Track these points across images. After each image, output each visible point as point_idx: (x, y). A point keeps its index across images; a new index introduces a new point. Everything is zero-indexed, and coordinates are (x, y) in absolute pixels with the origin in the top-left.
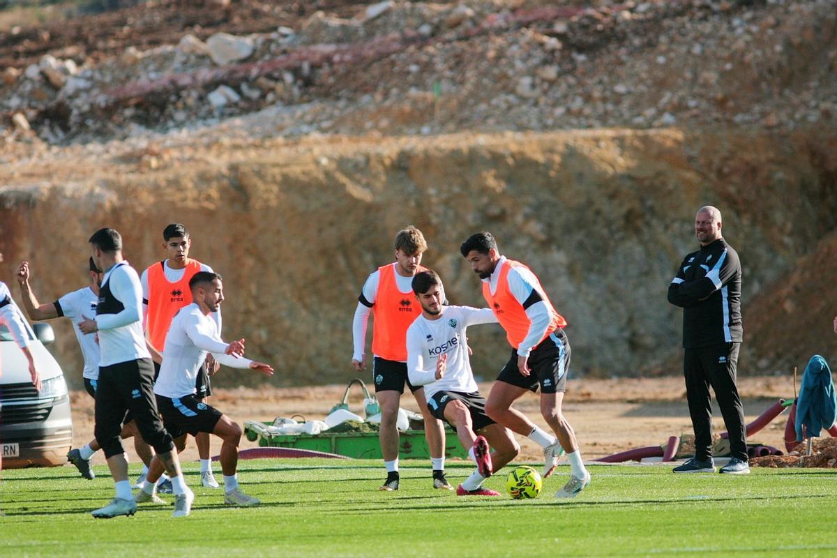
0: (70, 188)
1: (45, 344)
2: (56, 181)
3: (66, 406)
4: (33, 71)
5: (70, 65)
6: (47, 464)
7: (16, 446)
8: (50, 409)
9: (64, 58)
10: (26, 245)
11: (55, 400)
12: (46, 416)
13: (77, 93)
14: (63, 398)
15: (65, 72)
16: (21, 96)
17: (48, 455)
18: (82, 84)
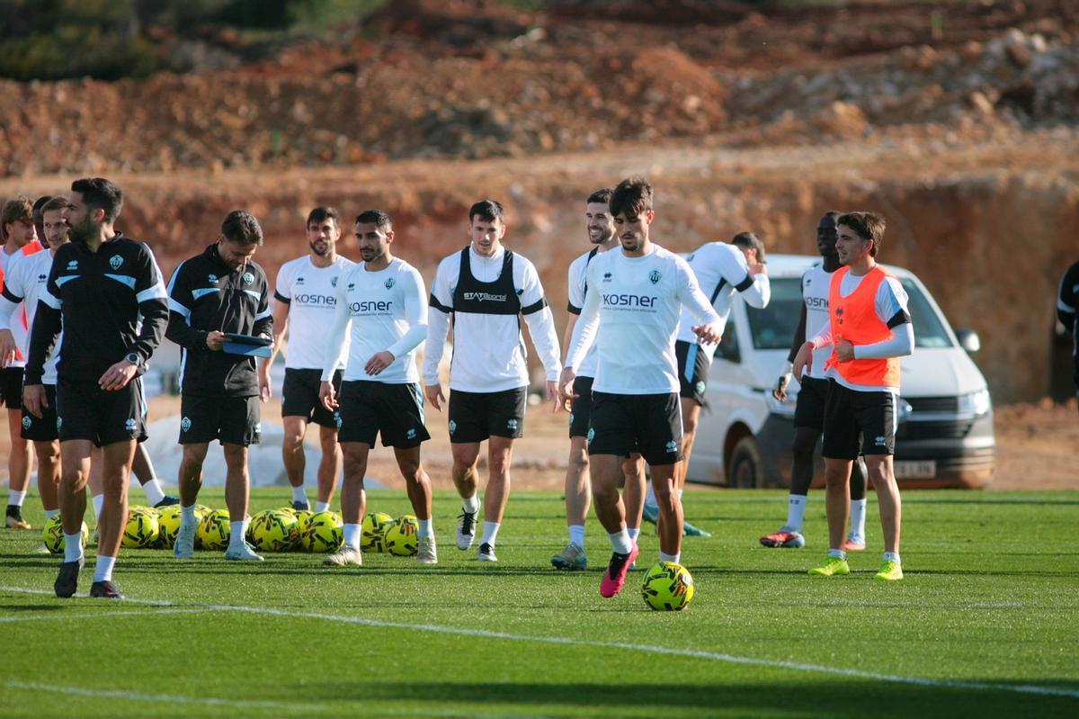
0: (1030, 178)
1: (970, 353)
2: (1017, 171)
3: (987, 423)
4: (996, 47)
5: (1039, 42)
6: (964, 486)
7: (932, 465)
8: (970, 426)
9: (1032, 33)
10: (979, 241)
11: (977, 417)
12: (966, 433)
13: (1044, 73)
14: (986, 414)
15: (1032, 48)
16: (983, 74)
17: (967, 477)
18: (1051, 62)
